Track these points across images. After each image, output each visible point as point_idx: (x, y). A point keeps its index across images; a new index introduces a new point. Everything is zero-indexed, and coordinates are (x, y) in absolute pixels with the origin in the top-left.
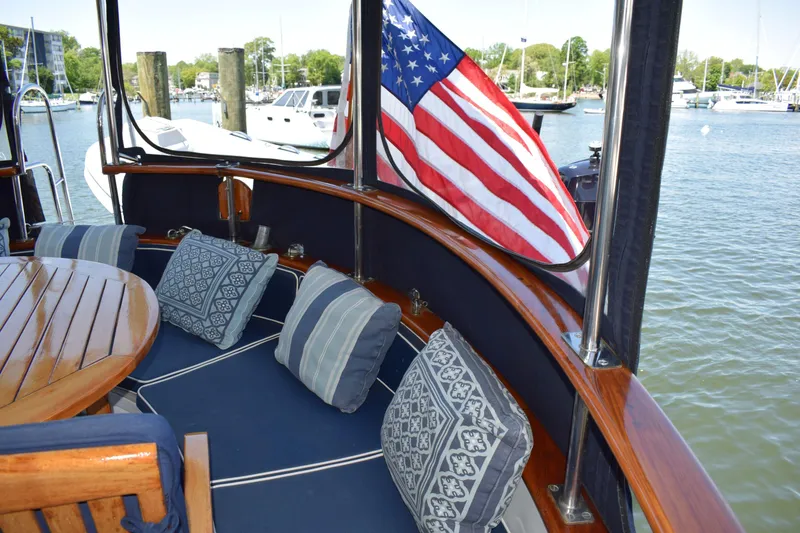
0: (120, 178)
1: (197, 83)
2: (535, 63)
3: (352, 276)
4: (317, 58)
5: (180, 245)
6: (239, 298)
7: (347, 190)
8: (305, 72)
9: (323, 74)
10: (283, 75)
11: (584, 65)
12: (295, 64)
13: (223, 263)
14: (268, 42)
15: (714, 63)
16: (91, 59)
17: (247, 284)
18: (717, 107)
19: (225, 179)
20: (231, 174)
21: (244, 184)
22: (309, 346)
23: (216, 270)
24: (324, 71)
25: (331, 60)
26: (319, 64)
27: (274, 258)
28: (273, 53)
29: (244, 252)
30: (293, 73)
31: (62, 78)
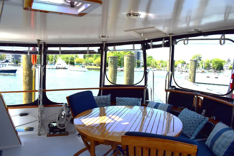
0: (168, 93)
1: (177, 66)
3: (230, 127)
4: (216, 61)
5: (182, 111)
6: (197, 127)
7: (231, 104)
8: (211, 65)
9: (217, 65)
10: (204, 65)
12: (208, 62)
13: (194, 117)
14: (200, 56)
16: (150, 59)
17: (200, 124)
19: (196, 96)
20: (197, 95)
21: (201, 98)
22: (217, 142)
23: (192, 119)
24: (218, 64)
25: (220, 61)
26: (216, 62)
27: (208, 118)
28: (201, 59)
29: (200, 116)
30: (207, 65)
31: (142, 63)
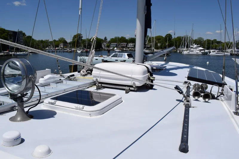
2: (157, 41)
11: (171, 42)
14: (81, 35)
15: (209, 41)
18: (210, 54)
28: (82, 38)
